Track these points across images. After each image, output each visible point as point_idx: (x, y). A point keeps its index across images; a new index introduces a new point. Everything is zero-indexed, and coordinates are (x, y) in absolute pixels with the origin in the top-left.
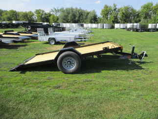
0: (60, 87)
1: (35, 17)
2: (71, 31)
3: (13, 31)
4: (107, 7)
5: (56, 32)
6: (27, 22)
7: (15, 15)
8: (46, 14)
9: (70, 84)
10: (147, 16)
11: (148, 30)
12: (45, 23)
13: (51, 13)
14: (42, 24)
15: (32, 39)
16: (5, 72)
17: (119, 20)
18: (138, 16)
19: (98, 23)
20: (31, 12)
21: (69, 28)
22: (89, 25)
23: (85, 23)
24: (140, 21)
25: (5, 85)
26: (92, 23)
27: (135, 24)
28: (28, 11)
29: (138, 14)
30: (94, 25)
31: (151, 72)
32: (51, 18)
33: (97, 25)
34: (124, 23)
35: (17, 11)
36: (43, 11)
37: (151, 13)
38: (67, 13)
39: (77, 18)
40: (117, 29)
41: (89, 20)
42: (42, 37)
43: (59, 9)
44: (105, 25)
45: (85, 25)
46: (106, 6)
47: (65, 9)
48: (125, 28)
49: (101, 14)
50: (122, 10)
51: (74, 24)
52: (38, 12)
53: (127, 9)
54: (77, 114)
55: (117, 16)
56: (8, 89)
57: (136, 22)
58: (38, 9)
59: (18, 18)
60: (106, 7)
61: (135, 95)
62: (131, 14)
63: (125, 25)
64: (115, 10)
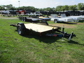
36: (83, 4)
52: (80, 4)
59: (68, 9)
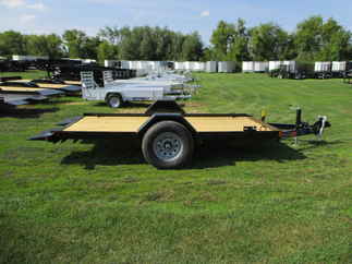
0: (159, 197)
1: (64, 47)
2: (149, 77)
3: (20, 78)
4: (224, 26)
5: (118, 81)
6: (47, 58)
7: (19, 42)
8: (88, 40)
9: (180, 189)
10: (311, 45)
11: (316, 76)
12: (88, 61)
13: (101, 38)
14: (80, 62)
15: (68, 96)
16: (27, 168)
17: (252, 55)
18: (291, 45)
19: (205, 60)
20: (54, 35)
21: (143, 70)
22: (187, 65)
23: (177, 60)
24: (295, 55)
25: (37, 195)
26: (191, 60)
27: (286, 63)
28: (47, 33)
29: (292, 42)
30: (197, 66)
31: (343, 162)
32: (100, 48)
33: (202, 64)
34: (262, 60)
35: (22, 33)
36: (83, 34)
37: (319, 39)
38: (137, 38)
39: (158, 50)
40: (247, 73)
41: (186, 55)
42: (90, 90)
43: (118, 29)
44: (220, 64)
45: (177, 65)
46: (222, 22)
47: (131, 29)
48: (265, 71)
49: (212, 41)
50: (257, 33)
51: (152, 63)
52: (70, 35)
53: (267, 29)
54: (214, 250)
55: (246, 45)
56: (48, 205)
57: (288, 59)
58: (70, 29)
59: (24, 50)
60: (222, 25)
61: (323, 208)
62: (276, 40)
63: (265, 64)
64: (242, 31)
